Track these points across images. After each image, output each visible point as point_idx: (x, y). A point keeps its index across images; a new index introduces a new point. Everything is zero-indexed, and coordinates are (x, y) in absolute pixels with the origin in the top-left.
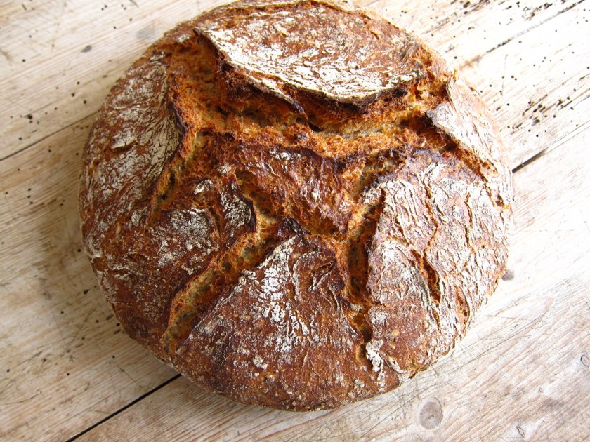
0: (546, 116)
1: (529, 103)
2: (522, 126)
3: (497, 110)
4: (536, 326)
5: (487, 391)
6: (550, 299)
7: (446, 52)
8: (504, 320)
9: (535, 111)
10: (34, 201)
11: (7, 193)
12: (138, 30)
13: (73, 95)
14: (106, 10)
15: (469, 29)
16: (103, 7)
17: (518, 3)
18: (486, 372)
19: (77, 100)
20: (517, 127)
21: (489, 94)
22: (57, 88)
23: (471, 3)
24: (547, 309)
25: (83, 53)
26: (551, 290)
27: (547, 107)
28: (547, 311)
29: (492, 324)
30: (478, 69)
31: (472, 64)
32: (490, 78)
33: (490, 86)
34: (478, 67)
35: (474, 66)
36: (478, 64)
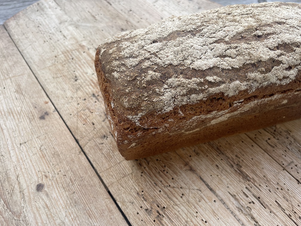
0: (154, 221)
1: (164, 208)
2: (145, 202)
3: (155, 183)
4: (5, 205)
6: (19, 216)
7: (194, 151)
8: (14, 184)
9: (158, 212)
11: (100, 10)
15: (217, 166)
17: (254, 203)
20: (143, 198)
21: (166, 178)
23: (242, 169)
24: (14, 213)
26: (25, 217)
27: (163, 222)
28: (12, 213)
29: (13, 178)
30: (184, 170)
31: (187, 166)
32: (178, 178)
33: (173, 179)
34: (186, 170)
35: (186, 167)
36: (188, 170)
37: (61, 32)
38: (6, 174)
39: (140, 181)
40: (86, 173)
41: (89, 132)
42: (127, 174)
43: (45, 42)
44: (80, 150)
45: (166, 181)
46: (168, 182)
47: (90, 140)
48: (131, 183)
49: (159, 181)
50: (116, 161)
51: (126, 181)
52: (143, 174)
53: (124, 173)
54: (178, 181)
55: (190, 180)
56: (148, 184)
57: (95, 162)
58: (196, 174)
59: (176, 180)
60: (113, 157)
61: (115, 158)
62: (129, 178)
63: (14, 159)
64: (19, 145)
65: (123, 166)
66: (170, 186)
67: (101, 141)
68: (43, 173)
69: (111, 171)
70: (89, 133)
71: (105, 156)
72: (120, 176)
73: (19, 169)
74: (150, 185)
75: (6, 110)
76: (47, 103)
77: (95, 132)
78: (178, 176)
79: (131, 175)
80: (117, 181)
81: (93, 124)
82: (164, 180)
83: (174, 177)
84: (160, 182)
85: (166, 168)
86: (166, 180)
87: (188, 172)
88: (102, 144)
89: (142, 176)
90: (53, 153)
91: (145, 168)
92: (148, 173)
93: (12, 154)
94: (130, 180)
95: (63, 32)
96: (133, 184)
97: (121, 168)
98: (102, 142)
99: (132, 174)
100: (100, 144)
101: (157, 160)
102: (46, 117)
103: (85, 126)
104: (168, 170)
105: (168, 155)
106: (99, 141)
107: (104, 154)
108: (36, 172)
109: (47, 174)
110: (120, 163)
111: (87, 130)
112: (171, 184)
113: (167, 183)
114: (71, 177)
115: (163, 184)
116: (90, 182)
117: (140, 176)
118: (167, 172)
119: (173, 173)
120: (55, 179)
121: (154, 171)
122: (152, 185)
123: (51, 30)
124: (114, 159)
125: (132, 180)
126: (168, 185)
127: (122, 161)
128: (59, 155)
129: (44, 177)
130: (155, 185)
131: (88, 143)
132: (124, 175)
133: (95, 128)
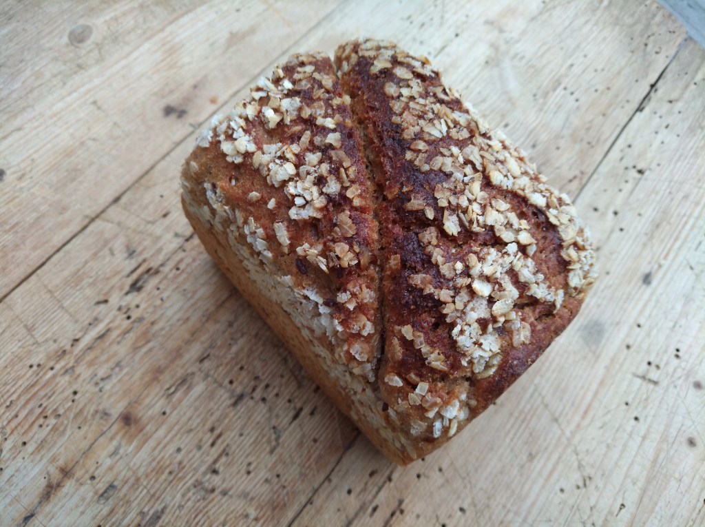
3: (11, 404)
5: (20, 65)
10: (563, 92)
11: (596, 91)
12: (606, 335)
13: (616, 213)
14: (672, 351)
16: (680, 354)
18: (23, 79)
19: (607, 208)
21: (27, 426)
22: (640, 215)
25: (647, 271)
29: (17, 123)
30: (49, 469)
31: (61, 476)
32: (26, 458)
33: (24, 443)
34: (48, 473)
35: (57, 472)
36: (49, 479)
37: (457, 35)
38: (24, 109)
39: (16, 367)
40: (35, 248)
41: (142, 215)
42: (34, 333)
43: (409, 17)
45: (16, 427)
46: (15, 432)
47: (119, 224)
48: (11, 347)
49: (18, 411)
50: (67, 297)
51: (17, 334)
52: (35, 368)
53: (37, 325)
54: (19, 459)
55: (21, 490)
56: (8, 387)
57: (63, 254)
58: (40, 503)
59: (22, 453)
60: (78, 288)
61: (74, 294)
62: (23, 341)
63: (60, 105)
64: (91, 100)
65: (54, 317)
66: (6, 439)
68: (28, 169)
69: (40, 297)
71: (79, 271)
72: (29, 318)
73: (36, 124)
74: (8, 391)
75: (177, 40)
76: (213, 101)
77: (142, 227)
78: (32, 457)
79: (31, 342)
80: (17, 317)
81: (165, 216)
82: (19, 424)
83: (27, 446)
84: (13, 414)
85: (52, 421)
86: (19, 428)
87: (43, 479)
88: (112, 254)
89: (31, 366)
90: (80, 167)
91: (52, 369)
92: (37, 381)
93: (69, 99)
94: (20, 344)
95: (458, 40)
96: (9, 354)
97: (49, 314)
98: (116, 252)
99: (34, 344)
100: (111, 248)
101: (75, 393)
102: (173, 117)
103: (157, 200)
104: (47, 426)
105: (89, 417)
106: (119, 245)
107: (83, 266)
108: (30, 156)
109: (27, 177)
110: (63, 308)
111: (147, 208)
112: (8, 442)
113: (12, 432)
114: (22, 223)
115: (9, 422)
116: (13, 263)
117: (29, 365)
118: (41, 426)
119: (39, 442)
120: (17, 194)
121: (42, 393)
122: (5, 397)
123: (455, 13)
124: (74, 292)
125: (20, 347)
126: (6, 437)
127: (67, 311)
128: (73, 180)
129: (20, 174)
130: (8, 403)
131: (112, 222)
132: (33, 326)
133: (153, 223)
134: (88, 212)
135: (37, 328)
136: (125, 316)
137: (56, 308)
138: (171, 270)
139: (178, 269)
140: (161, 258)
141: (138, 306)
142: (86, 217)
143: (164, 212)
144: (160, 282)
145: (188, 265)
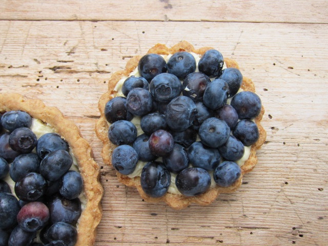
41: (95, 39)
42: (4, 47)
44: (78, 19)
47: (83, 33)
50: (30, 45)
57: (50, 24)
60: (37, 45)
61: (34, 46)
65: (16, 48)
67: (69, 45)
69: (22, 34)
70: (93, 38)
71: (46, 38)
72: (10, 39)
77: (90, 45)
81: (103, 50)
88: (65, 44)
97: (17, 45)
98: (67, 45)
100: (67, 41)
103: (109, 39)
106: (72, 43)
107: (50, 38)
110: (24, 48)
111: (101, 38)
124: (35, 45)
131: (82, 30)
132: (7, 43)
133: (96, 48)
134: (78, 15)
135: (7, 46)
136: (38, 78)
137: (21, 45)
138: (75, 78)
139: (78, 81)
140: (79, 68)
141: (46, 79)
142: (76, 16)
143: (104, 48)
144: (66, 79)
145: (84, 84)
